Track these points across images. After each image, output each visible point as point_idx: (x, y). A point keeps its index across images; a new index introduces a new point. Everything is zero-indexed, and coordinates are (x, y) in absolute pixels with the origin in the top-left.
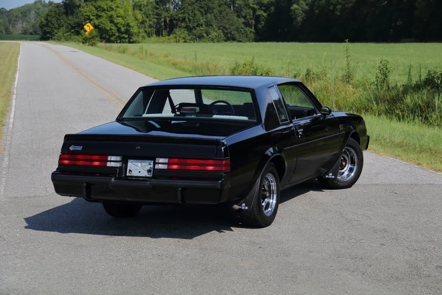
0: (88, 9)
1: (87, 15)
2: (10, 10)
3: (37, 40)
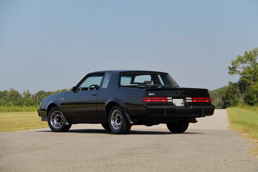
0: (256, 86)
1: (255, 91)
2: (212, 91)
3: (220, 109)
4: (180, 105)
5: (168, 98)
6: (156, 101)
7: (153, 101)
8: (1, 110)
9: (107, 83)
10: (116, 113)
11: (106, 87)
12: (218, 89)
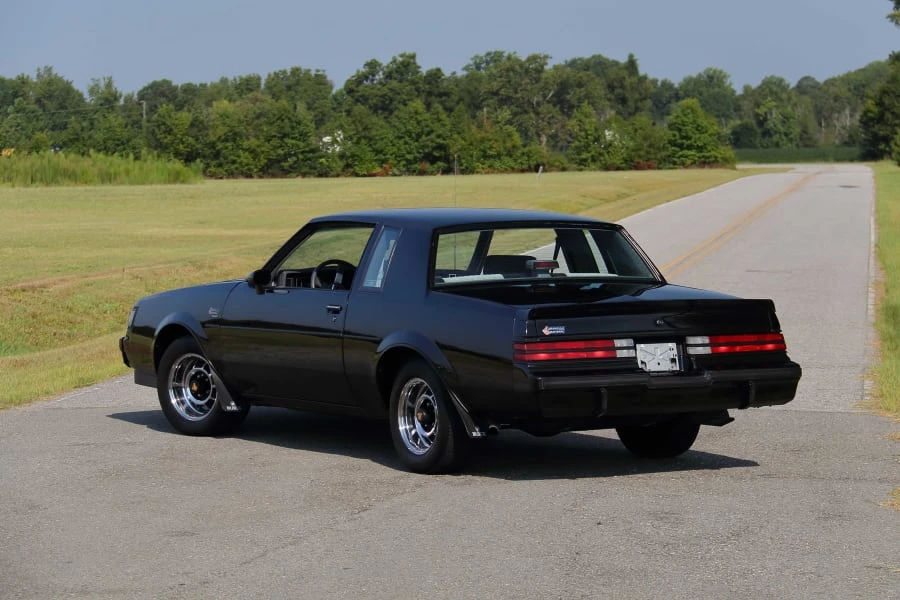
4: (667, 366)
5: (618, 343)
6: (571, 355)
7: (560, 356)
8: (5, 169)
9: (386, 262)
10: (416, 390)
11: (378, 284)
12: (849, 74)
